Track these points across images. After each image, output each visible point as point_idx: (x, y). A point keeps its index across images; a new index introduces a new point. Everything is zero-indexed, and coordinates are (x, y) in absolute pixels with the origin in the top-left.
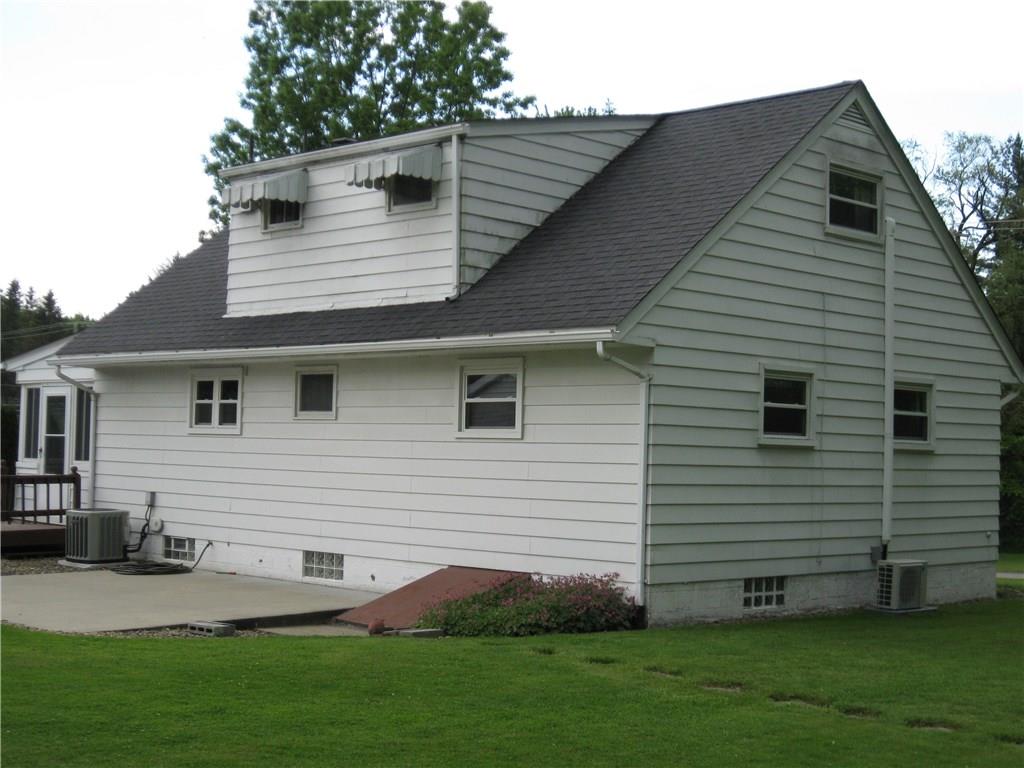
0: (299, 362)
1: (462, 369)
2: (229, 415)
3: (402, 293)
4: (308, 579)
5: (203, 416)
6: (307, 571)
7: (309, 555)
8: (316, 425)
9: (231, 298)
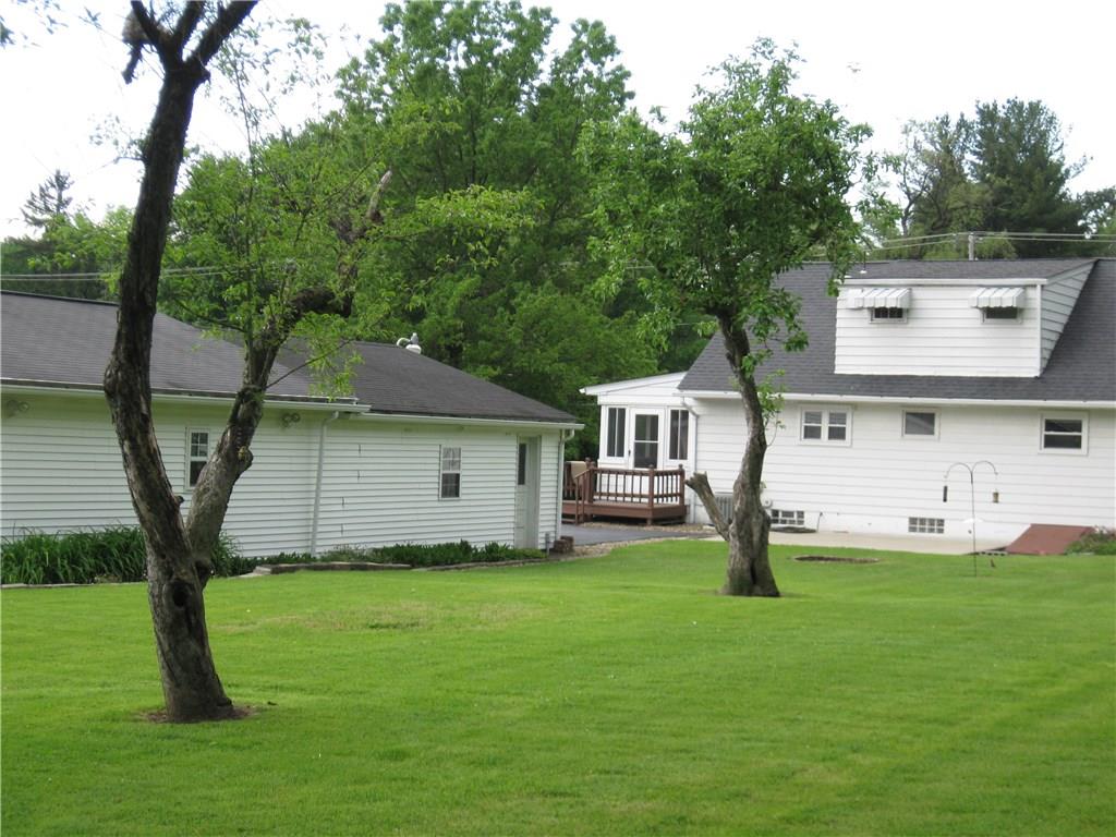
0: (903, 405)
1: (1042, 417)
2: (837, 434)
3: (995, 369)
4: (913, 534)
5: (812, 433)
6: (912, 529)
7: (913, 521)
8: (919, 442)
9: (838, 361)
